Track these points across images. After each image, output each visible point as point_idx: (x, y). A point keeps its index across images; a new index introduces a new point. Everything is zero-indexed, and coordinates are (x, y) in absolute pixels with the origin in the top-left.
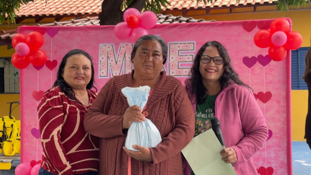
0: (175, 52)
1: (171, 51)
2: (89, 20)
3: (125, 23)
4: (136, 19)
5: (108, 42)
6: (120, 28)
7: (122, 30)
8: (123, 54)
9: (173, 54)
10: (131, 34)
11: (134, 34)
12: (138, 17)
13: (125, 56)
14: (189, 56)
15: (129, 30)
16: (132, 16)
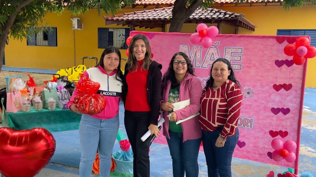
0: (229, 54)
1: (226, 53)
2: (164, 9)
3: (198, 33)
4: (205, 32)
5: (186, 44)
6: (194, 36)
7: (195, 38)
8: (195, 52)
9: (227, 55)
10: (201, 41)
11: (203, 41)
12: (206, 29)
13: (196, 54)
14: (238, 57)
15: (200, 38)
16: (203, 29)
